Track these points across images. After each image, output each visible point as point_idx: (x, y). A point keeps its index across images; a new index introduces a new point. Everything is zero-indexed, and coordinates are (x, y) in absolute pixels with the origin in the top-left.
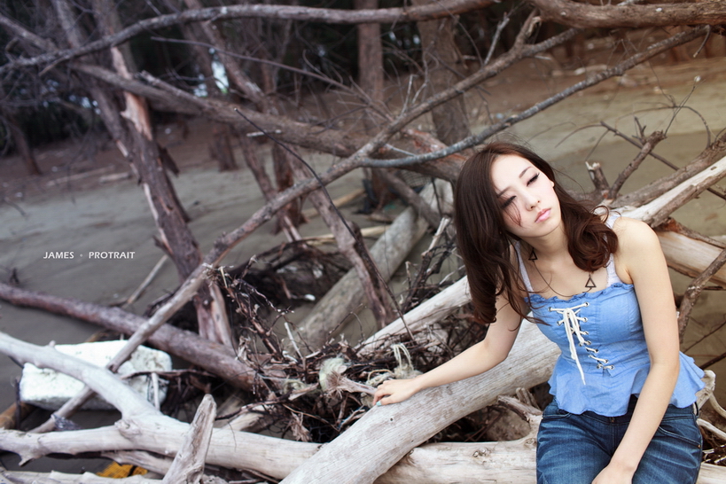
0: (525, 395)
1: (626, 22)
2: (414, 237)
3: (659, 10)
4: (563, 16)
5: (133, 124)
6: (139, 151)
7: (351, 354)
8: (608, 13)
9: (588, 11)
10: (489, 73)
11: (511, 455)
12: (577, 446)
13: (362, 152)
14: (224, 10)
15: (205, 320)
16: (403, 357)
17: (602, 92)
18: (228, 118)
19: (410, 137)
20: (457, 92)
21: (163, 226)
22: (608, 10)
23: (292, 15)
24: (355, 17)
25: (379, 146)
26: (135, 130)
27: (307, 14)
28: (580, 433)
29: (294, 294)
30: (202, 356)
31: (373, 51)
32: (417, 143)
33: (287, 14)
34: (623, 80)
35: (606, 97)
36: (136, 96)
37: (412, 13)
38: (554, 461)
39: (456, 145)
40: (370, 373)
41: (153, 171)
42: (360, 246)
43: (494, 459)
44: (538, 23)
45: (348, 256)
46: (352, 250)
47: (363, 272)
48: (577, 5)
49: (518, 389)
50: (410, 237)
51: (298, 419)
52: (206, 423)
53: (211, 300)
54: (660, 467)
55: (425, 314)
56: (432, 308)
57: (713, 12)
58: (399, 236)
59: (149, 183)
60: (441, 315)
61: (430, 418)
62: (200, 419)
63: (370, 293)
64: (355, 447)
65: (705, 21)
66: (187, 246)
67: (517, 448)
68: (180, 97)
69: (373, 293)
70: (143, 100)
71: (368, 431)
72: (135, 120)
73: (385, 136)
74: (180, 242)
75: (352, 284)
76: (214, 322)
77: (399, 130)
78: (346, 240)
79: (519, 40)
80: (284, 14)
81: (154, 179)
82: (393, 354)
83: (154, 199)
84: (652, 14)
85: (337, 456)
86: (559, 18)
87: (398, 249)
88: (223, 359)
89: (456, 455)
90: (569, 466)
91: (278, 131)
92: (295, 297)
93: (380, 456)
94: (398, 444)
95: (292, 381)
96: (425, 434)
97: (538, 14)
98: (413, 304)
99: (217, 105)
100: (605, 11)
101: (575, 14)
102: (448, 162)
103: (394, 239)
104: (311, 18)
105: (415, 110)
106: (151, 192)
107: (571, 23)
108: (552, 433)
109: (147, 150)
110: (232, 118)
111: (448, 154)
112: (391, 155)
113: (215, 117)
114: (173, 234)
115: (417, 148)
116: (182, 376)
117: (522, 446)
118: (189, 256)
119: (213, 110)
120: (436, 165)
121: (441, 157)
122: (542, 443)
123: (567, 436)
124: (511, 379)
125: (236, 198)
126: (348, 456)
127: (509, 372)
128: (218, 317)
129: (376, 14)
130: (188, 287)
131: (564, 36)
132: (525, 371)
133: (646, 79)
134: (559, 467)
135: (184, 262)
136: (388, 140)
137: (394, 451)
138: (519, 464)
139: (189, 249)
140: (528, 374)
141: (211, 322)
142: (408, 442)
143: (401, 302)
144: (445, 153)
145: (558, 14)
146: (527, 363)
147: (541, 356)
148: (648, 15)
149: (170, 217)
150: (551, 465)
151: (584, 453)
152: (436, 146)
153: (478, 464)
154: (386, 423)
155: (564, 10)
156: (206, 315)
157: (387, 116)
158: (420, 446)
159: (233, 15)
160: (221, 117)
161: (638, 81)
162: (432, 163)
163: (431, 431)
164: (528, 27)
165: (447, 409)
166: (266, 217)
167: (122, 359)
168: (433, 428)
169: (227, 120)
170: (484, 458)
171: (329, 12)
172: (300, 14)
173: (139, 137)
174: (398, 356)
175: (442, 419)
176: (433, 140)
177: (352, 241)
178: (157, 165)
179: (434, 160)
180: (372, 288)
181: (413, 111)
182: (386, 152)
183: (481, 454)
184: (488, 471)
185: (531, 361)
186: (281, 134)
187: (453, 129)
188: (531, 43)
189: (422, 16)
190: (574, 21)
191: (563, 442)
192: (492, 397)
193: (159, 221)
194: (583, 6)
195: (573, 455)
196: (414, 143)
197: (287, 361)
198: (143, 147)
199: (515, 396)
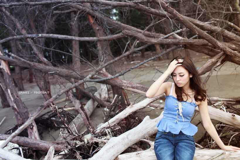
0: (148, 137)
1: (162, 43)
2: (94, 107)
3: (170, 40)
4: (145, 41)
5: (4, 69)
6: (6, 79)
7: (94, 133)
8: (157, 41)
9: (152, 40)
10: (125, 56)
11: (147, 153)
12: (166, 144)
13: (88, 77)
14: (40, 35)
15: (31, 133)
16: (109, 133)
17: (141, 68)
18: (40, 68)
19: (101, 73)
20: (115, 61)
21: (15, 103)
22: (157, 40)
23: (63, 37)
24: (83, 39)
25: (93, 75)
26: (5, 72)
27: (68, 37)
28: (166, 141)
29: (58, 125)
30: (32, 143)
31: (77, 52)
32: (104, 75)
33: (61, 37)
34: (146, 65)
35: (142, 69)
36: (5, 61)
37: (101, 39)
38: (161, 149)
39: (116, 75)
40: (100, 137)
41: (11, 85)
42: (82, 108)
43: (142, 155)
44: (138, 43)
45: (78, 111)
46: (80, 109)
47: (84, 116)
48: (149, 38)
49: (146, 136)
50: (93, 107)
51: (78, 153)
52: (51, 155)
53: (33, 126)
54: (187, 147)
55: (113, 121)
56: (115, 119)
57: (183, 41)
58: (89, 107)
59: (10, 89)
60: (118, 121)
61: (123, 146)
62: (50, 154)
63: (86, 122)
64: (103, 155)
65: (181, 44)
66: (24, 109)
67: (148, 151)
68: (23, 61)
69: (87, 122)
70: (7, 62)
71: (106, 150)
72: (4, 68)
73: (95, 73)
74: (21, 108)
75: (77, 121)
76: (34, 133)
77: (98, 72)
78: (78, 106)
79: (132, 47)
80: (60, 37)
81: (12, 87)
82: (106, 132)
83: (12, 94)
84: (168, 41)
85: (98, 158)
86: (144, 41)
87: (90, 111)
88: (41, 144)
89: (131, 155)
90: (165, 150)
91: (58, 72)
92: (58, 126)
93: (110, 157)
94: (115, 153)
95: (76, 141)
96: (121, 150)
97: (138, 40)
98: (108, 119)
99: (36, 64)
100: (156, 40)
101: (148, 40)
102: (113, 80)
103: (88, 108)
104: (69, 39)
105: (103, 65)
106: (11, 92)
107: (147, 43)
108: (159, 142)
109: (9, 78)
110: (41, 68)
111: (114, 78)
112: (96, 78)
113: (35, 68)
114: (19, 105)
115: (104, 76)
116: (28, 149)
117: (149, 150)
118: (25, 112)
119: (35, 65)
120: (110, 81)
121: (112, 79)
122: (156, 146)
123: (163, 142)
124: (143, 134)
125: (27, 99)
126: (101, 158)
127: (142, 132)
128: (35, 132)
129: (89, 39)
130: (30, 120)
131: (145, 46)
132: (146, 132)
133: (153, 65)
134: (163, 150)
135: (23, 114)
136: (95, 74)
137: (114, 156)
138: (149, 155)
139: (25, 110)
140: (147, 133)
141: (33, 133)
142: (117, 153)
143: (105, 119)
144: (113, 77)
145: (144, 40)
146: (147, 130)
147: (150, 128)
148: (167, 41)
149: (18, 99)
150: (160, 150)
151: (168, 146)
152: (110, 76)
153: (138, 157)
154: (111, 148)
155: (145, 39)
156: (31, 131)
157: (94, 67)
158: (120, 154)
159: (43, 37)
160: (37, 68)
161: (150, 65)
162: (109, 81)
163: (123, 150)
164: (135, 43)
165: (127, 143)
166: (57, 97)
167: (4, 146)
168: (123, 149)
169: (39, 69)
170: (139, 155)
171: (75, 37)
172: (65, 37)
173: (6, 74)
174: (107, 132)
175: (126, 146)
176: (108, 74)
177: (80, 106)
178: (13, 83)
179: (110, 79)
180: (87, 120)
181: (103, 66)
182: (94, 78)
183: (138, 154)
184: (141, 158)
185: (148, 129)
186: (59, 73)
187: (112, 72)
188: (136, 48)
189: (103, 40)
190: (148, 42)
191: (162, 144)
192: (138, 140)
193: (13, 101)
194: (151, 38)
195: (165, 147)
196: (103, 75)
197: (74, 135)
198: (8, 77)
199: (145, 139)
